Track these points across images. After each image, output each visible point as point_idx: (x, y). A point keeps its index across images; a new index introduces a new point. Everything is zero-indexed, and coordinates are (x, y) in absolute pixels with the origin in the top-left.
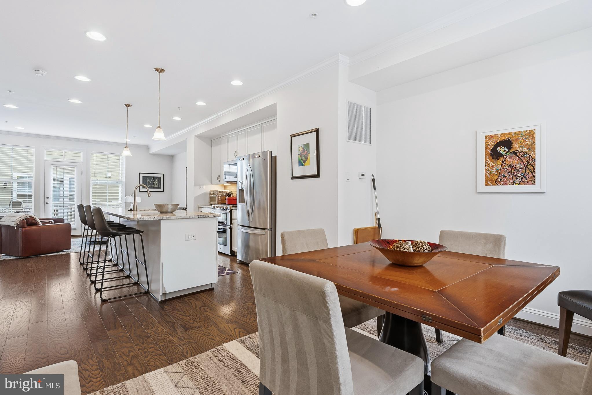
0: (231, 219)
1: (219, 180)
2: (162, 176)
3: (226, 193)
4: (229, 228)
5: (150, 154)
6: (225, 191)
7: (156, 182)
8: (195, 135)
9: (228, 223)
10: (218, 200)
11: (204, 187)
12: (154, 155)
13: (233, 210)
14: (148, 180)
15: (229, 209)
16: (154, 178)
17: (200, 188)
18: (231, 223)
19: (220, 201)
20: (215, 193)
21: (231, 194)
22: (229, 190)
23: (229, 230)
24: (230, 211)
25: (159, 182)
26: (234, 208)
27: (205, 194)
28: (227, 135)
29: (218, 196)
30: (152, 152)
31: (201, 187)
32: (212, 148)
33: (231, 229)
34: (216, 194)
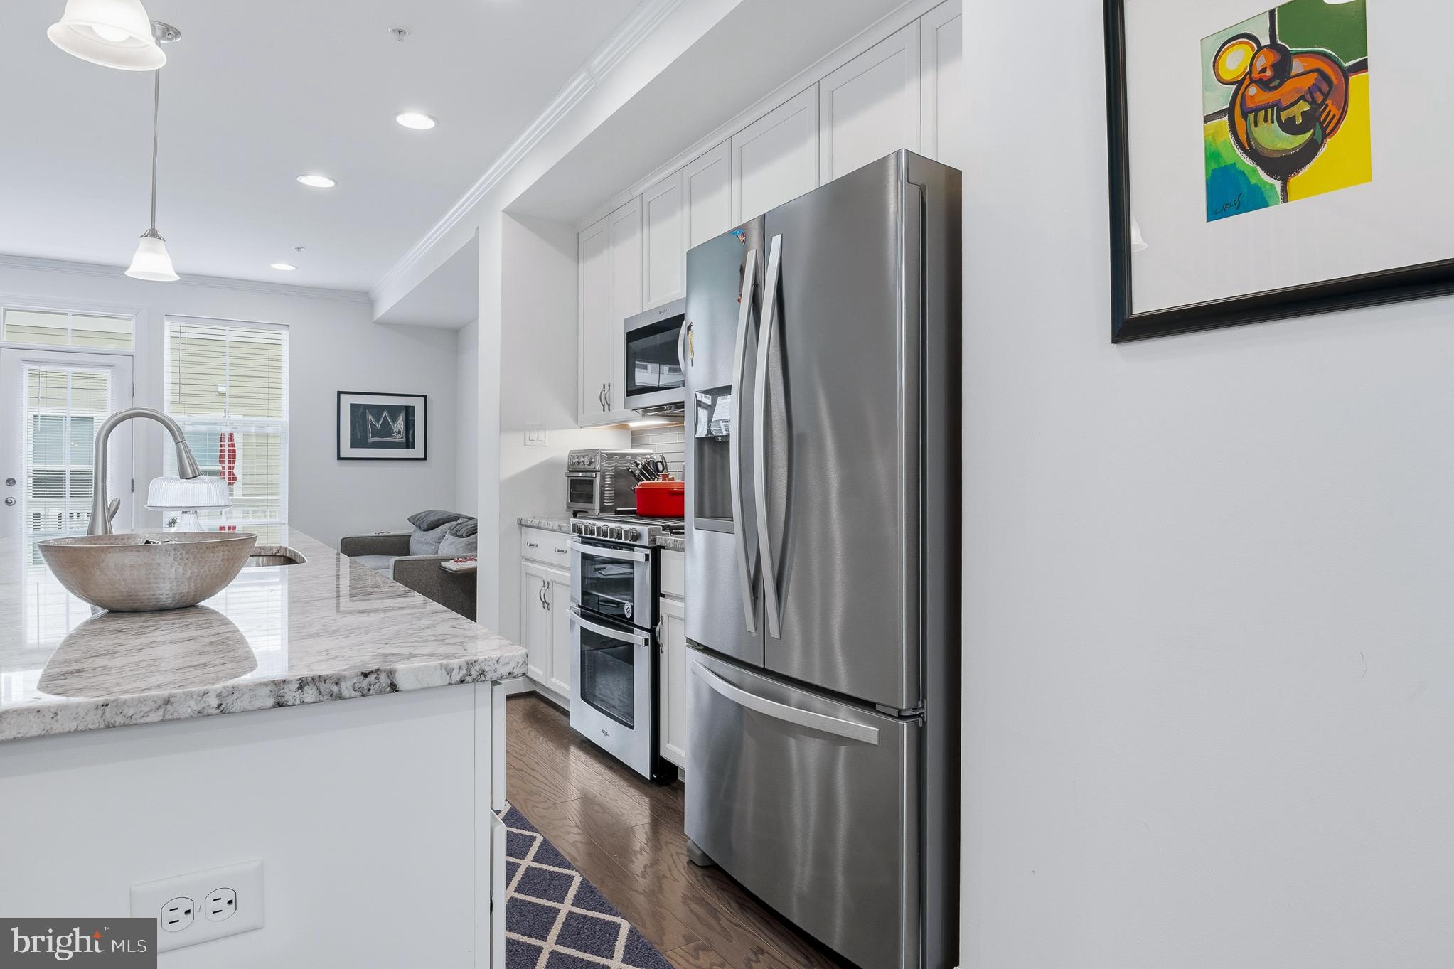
0: (656, 594)
1: (606, 404)
2: (418, 404)
3: (637, 465)
4: (646, 640)
5: (376, 323)
6: (634, 456)
7: (400, 424)
8: (502, 209)
9: (643, 618)
10: (602, 493)
11: (548, 436)
12: (387, 324)
13: (664, 547)
14: (370, 418)
15: (645, 541)
16: (394, 411)
17: (529, 443)
18: (655, 617)
19: (610, 498)
20: (590, 463)
21: (661, 468)
22: (651, 451)
23: (647, 650)
24: (648, 551)
25: (409, 425)
26: (670, 539)
27: (549, 466)
28: (639, 191)
29: (603, 478)
30: (378, 317)
31: (534, 435)
32: (581, 265)
33: (655, 648)
34: (592, 467)
